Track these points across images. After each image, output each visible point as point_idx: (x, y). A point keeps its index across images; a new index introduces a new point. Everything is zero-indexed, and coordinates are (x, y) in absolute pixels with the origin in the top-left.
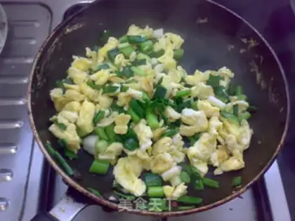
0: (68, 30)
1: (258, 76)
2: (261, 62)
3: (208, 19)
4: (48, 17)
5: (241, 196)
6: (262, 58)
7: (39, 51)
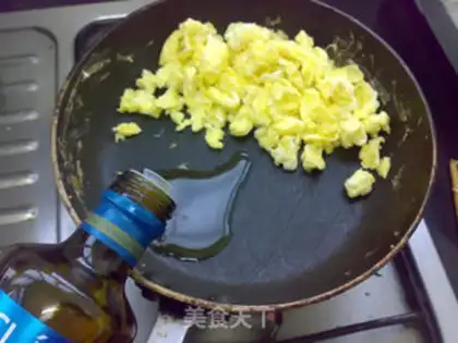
0: (86, 75)
2: (373, 62)
3: (282, 18)
4: (51, 47)
5: (379, 272)
6: (372, 57)
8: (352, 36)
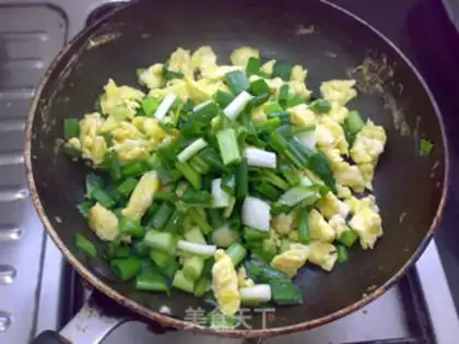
0: (93, 43)
1: (396, 115)
2: (401, 91)
3: (315, 28)
6: (401, 87)
7: (46, 75)
8: (385, 60)
